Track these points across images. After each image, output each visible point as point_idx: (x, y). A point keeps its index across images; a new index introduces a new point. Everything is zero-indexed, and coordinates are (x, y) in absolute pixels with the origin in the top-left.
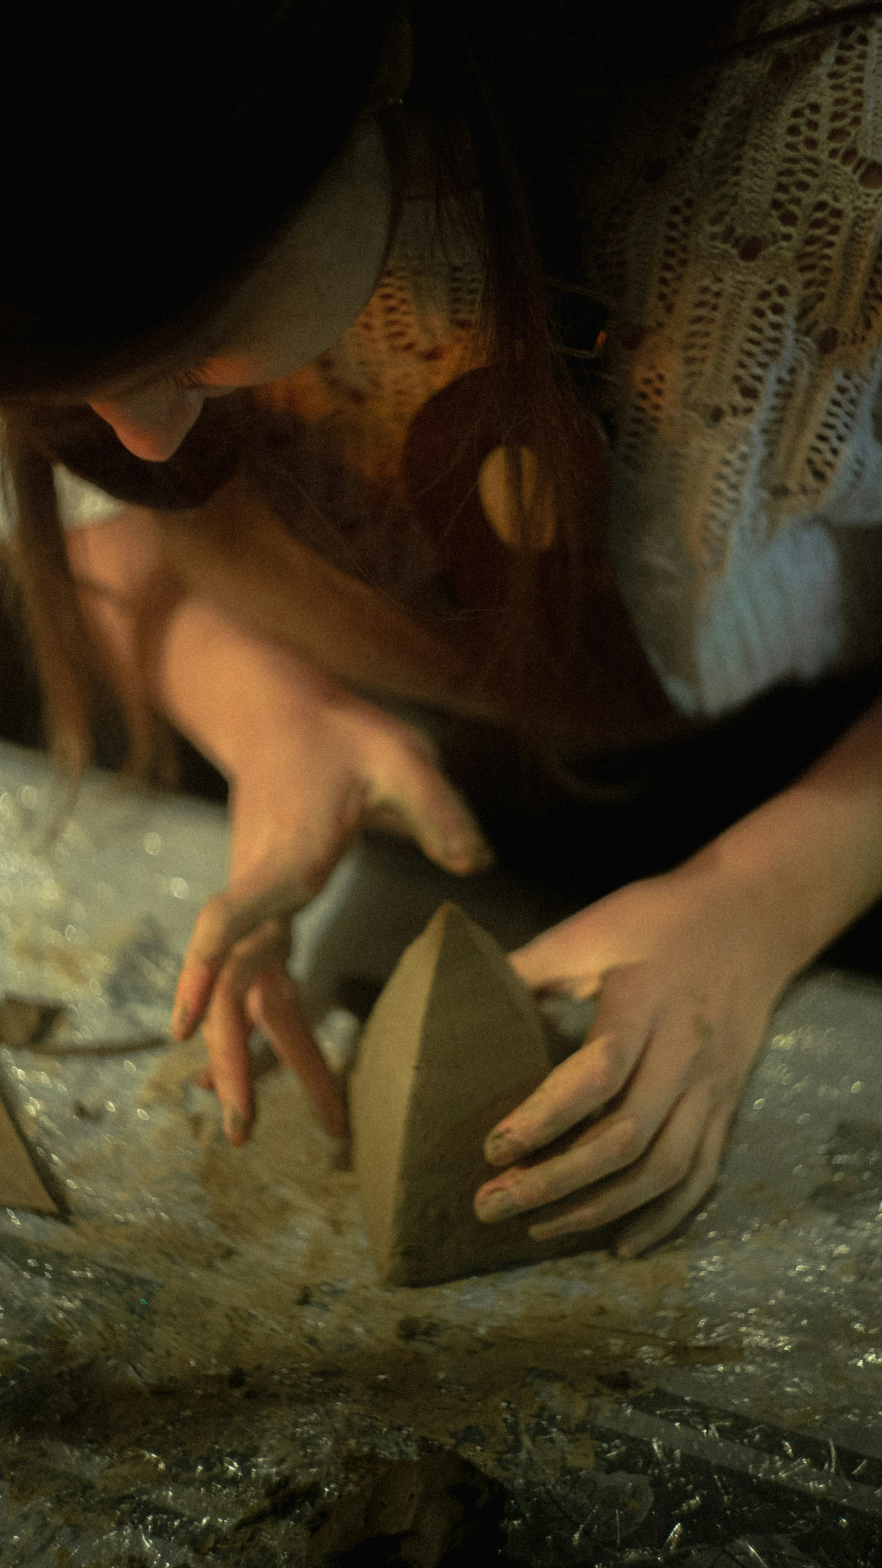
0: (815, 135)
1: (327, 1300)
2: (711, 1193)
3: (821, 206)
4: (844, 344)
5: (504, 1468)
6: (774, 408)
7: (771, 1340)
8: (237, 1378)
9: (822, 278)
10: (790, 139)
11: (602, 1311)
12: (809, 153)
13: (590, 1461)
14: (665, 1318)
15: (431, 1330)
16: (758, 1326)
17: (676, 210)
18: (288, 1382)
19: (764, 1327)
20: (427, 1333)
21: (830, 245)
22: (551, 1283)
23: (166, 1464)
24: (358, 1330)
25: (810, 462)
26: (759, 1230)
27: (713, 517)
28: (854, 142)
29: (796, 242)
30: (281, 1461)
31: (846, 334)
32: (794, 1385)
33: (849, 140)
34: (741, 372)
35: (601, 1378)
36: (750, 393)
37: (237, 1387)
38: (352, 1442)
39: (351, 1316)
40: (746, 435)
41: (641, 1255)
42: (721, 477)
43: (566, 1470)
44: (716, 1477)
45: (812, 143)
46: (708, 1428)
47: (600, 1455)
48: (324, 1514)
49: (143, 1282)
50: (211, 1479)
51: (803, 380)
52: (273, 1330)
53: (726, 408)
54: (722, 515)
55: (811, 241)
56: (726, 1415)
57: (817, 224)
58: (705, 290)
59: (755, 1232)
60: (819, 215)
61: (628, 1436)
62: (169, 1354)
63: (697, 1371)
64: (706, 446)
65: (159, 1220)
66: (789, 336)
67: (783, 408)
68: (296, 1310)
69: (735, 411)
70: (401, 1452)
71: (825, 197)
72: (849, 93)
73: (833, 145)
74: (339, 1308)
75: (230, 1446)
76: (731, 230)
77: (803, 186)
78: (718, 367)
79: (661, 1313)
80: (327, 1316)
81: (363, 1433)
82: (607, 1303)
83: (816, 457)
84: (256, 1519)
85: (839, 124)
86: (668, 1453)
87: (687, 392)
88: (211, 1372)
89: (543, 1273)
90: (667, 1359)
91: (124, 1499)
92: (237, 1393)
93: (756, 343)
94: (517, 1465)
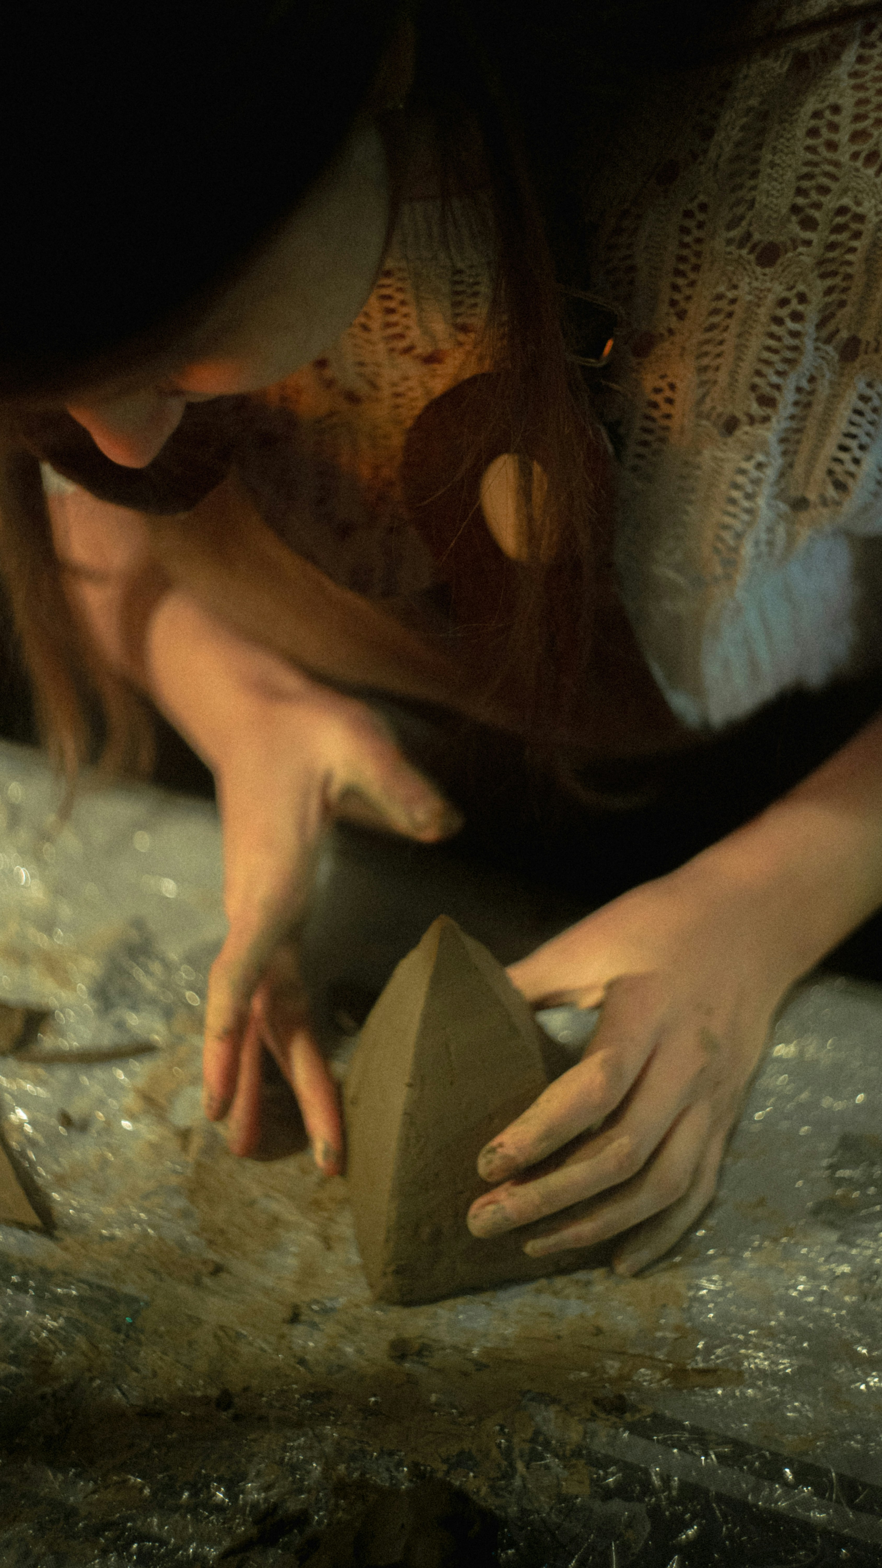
0: (835, 137)
1: (317, 1319)
2: (709, 1208)
3: (842, 211)
4: (866, 353)
5: (497, 1495)
6: (792, 417)
7: (772, 1363)
8: (225, 1401)
9: (844, 284)
10: (810, 142)
11: (599, 1331)
12: (829, 155)
13: (586, 1489)
14: (664, 1338)
15: (423, 1351)
16: (758, 1348)
17: (688, 214)
18: (277, 1405)
19: (763, 1348)
20: (419, 1353)
21: (853, 250)
22: (547, 1301)
23: (151, 1488)
24: (349, 1350)
25: (830, 472)
26: (760, 1247)
27: (726, 527)
28: (877, 144)
29: (816, 249)
30: (268, 1488)
31: (868, 343)
32: (795, 1409)
33: (872, 141)
34: (757, 380)
35: (596, 1402)
36: (767, 401)
37: (225, 1410)
38: (342, 1468)
39: (342, 1336)
40: (763, 445)
41: (639, 1274)
42: (736, 486)
43: (562, 1498)
44: (714, 1505)
45: (832, 146)
46: (707, 1455)
47: (597, 1483)
48: (313, 1544)
49: (132, 1300)
50: (196, 1506)
51: (824, 389)
52: (262, 1350)
53: (740, 415)
54: (738, 526)
55: (832, 246)
56: (726, 1441)
57: (838, 229)
58: (720, 297)
59: (756, 1250)
60: (840, 220)
61: (625, 1463)
62: (155, 1374)
63: (695, 1394)
64: (720, 454)
65: (146, 1235)
66: (809, 344)
67: (804, 419)
68: (285, 1329)
69: (752, 420)
70: (392, 1478)
71: (846, 201)
72: (871, 93)
73: (855, 148)
74: (330, 1328)
75: (217, 1471)
76: (748, 235)
77: (824, 190)
78: (733, 374)
79: (659, 1334)
80: (317, 1335)
81: (353, 1458)
82: (604, 1323)
83: (837, 468)
84: (243, 1547)
85: (860, 126)
86: (666, 1479)
87: (701, 401)
88: (199, 1394)
89: (539, 1292)
90: (665, 1382)
91: (109, 1525)
92: (224, 1415)
93: (776, 351)
94: (510, 1493)
